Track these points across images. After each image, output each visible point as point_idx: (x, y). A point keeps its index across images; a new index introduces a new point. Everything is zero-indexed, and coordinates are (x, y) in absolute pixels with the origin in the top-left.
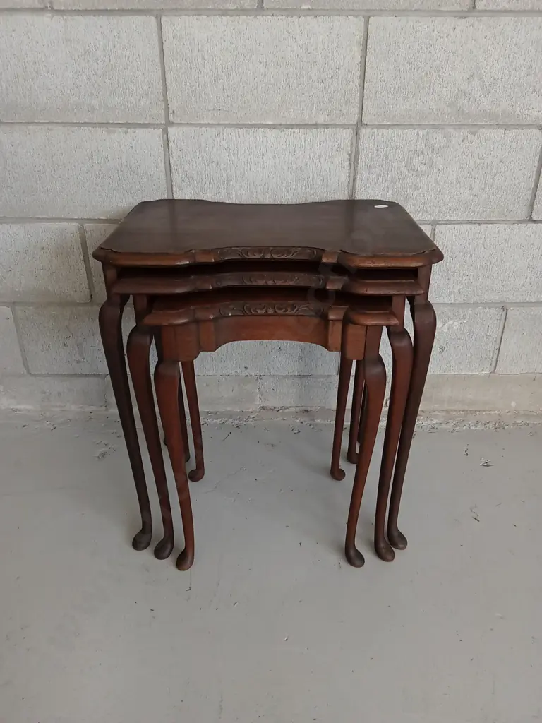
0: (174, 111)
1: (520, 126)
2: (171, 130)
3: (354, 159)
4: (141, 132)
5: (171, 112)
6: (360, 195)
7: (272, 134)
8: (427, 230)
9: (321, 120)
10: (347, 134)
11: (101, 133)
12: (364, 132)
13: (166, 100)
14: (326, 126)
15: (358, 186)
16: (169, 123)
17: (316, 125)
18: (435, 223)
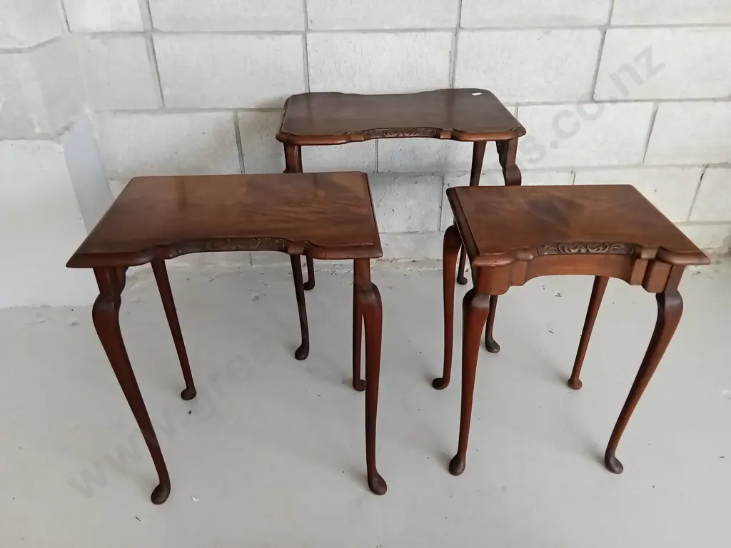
0: (311, 21)
1: (582, 27)
2: (309, 36)
3: (454, 55)
4: (285, 38)
5: (309, 22)
6: (459, 85)
7: (389, 37)
8: (511, 110)
9: (428, 25)
10: (448, 36)
11: (253, 39)
12: (462, 34)
13: (306, 12)
14: (432, 30)
15: (457, 77)
16: (307, 30)
17: (424, 30)
18: (517, 105)
